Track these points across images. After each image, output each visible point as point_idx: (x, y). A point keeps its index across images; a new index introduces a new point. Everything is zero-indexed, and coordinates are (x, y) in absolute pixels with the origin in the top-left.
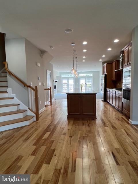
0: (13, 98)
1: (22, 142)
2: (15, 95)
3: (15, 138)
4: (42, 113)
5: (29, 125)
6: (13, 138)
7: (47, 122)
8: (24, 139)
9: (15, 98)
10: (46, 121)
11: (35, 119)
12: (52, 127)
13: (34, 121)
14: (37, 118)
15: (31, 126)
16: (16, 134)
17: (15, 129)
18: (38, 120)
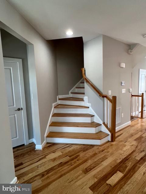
0: (88, 107)
1: (81, 172)
2: (90, 104)
3: (78, 160)
4: (123, 130)
5: (100, 146)
6: (76, 159)
7: (125, 149)
8: (85, 168)
9: (90, 108)
10: (125, 146)
11: (109, 138)
12: (130, 163)
13: (109, 141)
14: (113, 138)
15: (102, 148)
16: (82, 154)
17: (84, 145)
18: (115, 141)
